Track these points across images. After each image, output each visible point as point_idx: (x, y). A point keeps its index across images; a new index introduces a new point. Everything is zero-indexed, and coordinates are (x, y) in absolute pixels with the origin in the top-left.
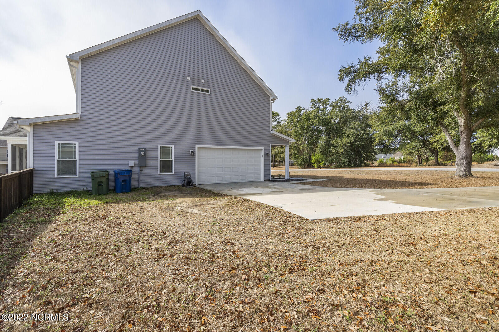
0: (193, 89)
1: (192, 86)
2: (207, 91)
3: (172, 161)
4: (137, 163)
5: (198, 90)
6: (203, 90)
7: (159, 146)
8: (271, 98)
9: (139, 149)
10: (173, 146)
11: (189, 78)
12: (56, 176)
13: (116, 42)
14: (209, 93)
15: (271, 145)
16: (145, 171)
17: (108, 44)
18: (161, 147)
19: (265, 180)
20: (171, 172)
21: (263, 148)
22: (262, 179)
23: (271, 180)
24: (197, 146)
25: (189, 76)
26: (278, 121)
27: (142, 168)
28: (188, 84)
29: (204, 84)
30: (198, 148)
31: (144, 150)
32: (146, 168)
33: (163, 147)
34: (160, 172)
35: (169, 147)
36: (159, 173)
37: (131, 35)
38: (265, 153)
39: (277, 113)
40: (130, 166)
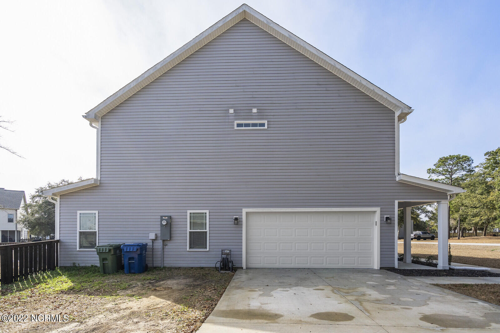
0: (239, 125)
1: (236, 122)
2: (263, 125)
3: (206, 232)
4: (159, 235)
5: (247, 125)
6: (255, 125)
7: (189, 212)
8: (397, 114)
9: (162, 217)
10: (207, 212)
11: (231, 111)
12: (78, 249)
13: (132, 86)
14: (266, 127)
15: (396, 202)
16: (170, 246)
17: (123, 91)
18: (191, 213)
19: (381, 268)
20: (206, 248)
21: (378, 210)
22: (376, 265)
23: (396, 266)
24: (245, 211)
25: (231, 108)
26: (468, 168)
27: (166, 242)
28: (230, 120)
29: (256, 114)
30: (247, 213)
31: (167, 218)
32: (172, 242)
33: (193, 213)
34: (190, 248)
35: (203, 213)
36: (188, 249)
37: (149, 71)
38: (382, 218)
39: (466, 157)
40: (151, 239)
